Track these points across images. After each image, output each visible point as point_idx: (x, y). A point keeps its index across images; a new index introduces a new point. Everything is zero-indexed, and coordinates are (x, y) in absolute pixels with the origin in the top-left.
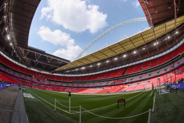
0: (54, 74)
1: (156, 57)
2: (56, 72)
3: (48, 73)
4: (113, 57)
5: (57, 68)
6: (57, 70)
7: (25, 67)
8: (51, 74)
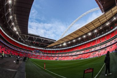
2: (48, 48)
3: (42, 49)
4: (82, 35)
6: (48, 46)
7: (28, 46)
8: (44, 49)
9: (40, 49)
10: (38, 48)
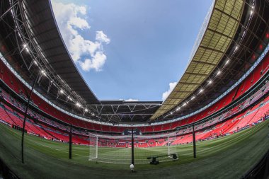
0: (152, 124)
1: (256, 64)
2: (153, 121)
3: (143, 125)
5: (151, 116)
6: (153, 118)
7: (111, 125)
8: (147, 125)
9: (139, 125)
10: (134, 126)
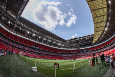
0: (94, 46)
2: (94, 44)
3: (90, 47)
7: (76, 49)
10: (87, 48)
